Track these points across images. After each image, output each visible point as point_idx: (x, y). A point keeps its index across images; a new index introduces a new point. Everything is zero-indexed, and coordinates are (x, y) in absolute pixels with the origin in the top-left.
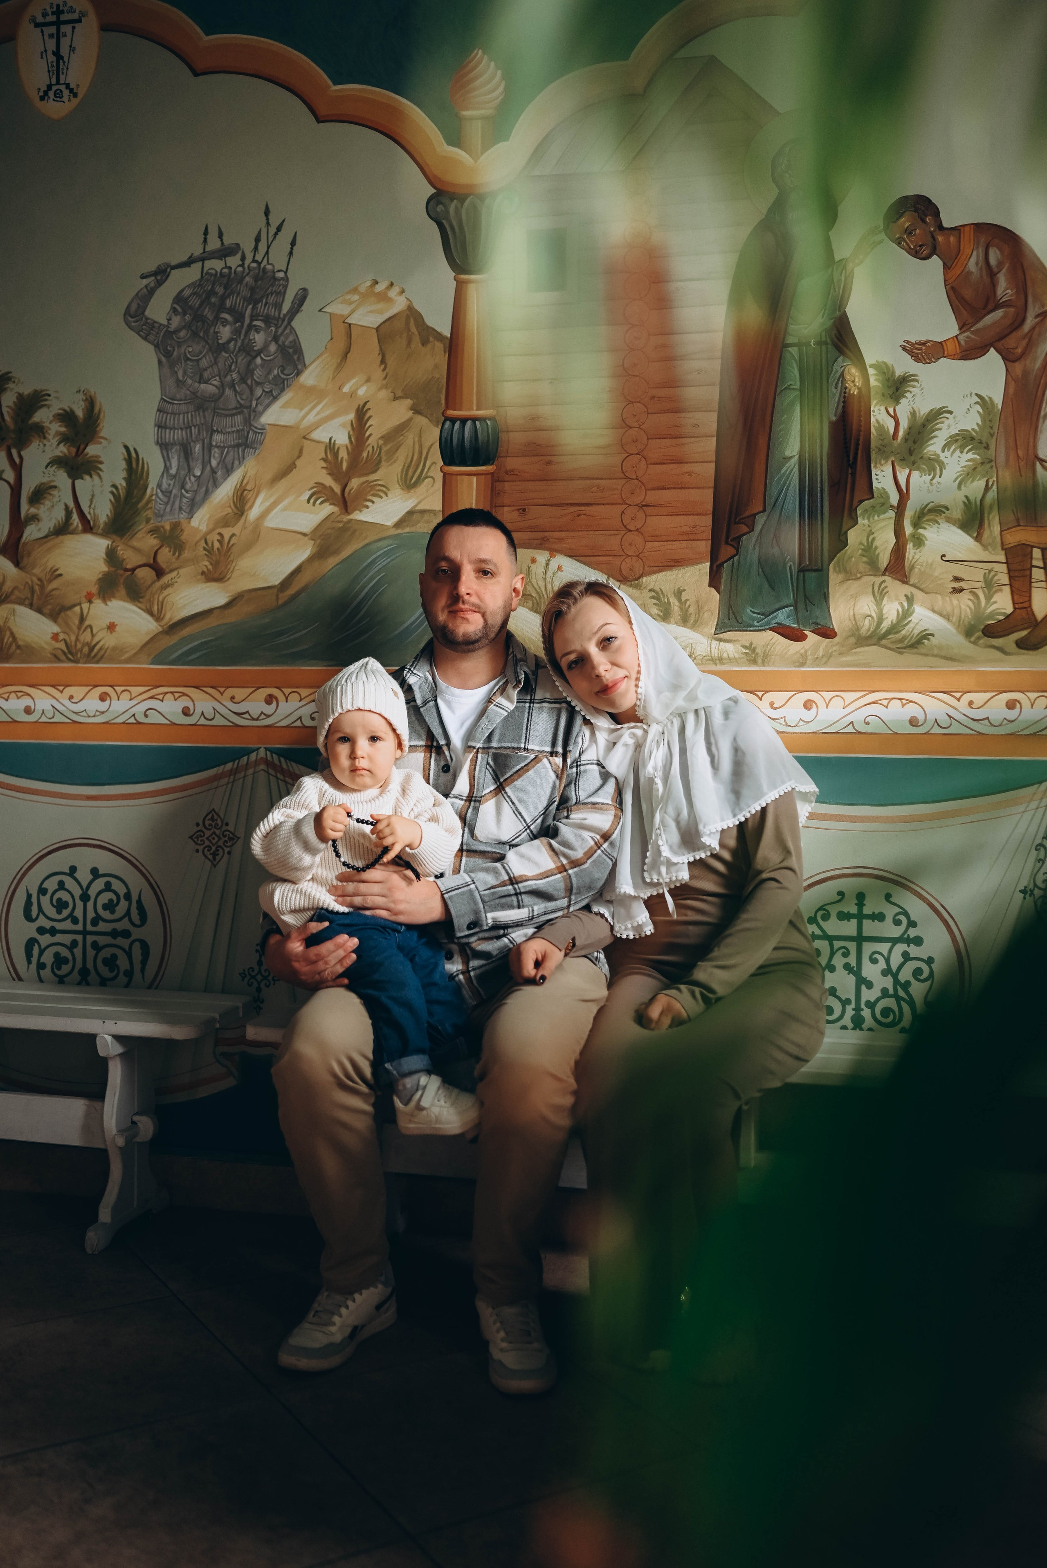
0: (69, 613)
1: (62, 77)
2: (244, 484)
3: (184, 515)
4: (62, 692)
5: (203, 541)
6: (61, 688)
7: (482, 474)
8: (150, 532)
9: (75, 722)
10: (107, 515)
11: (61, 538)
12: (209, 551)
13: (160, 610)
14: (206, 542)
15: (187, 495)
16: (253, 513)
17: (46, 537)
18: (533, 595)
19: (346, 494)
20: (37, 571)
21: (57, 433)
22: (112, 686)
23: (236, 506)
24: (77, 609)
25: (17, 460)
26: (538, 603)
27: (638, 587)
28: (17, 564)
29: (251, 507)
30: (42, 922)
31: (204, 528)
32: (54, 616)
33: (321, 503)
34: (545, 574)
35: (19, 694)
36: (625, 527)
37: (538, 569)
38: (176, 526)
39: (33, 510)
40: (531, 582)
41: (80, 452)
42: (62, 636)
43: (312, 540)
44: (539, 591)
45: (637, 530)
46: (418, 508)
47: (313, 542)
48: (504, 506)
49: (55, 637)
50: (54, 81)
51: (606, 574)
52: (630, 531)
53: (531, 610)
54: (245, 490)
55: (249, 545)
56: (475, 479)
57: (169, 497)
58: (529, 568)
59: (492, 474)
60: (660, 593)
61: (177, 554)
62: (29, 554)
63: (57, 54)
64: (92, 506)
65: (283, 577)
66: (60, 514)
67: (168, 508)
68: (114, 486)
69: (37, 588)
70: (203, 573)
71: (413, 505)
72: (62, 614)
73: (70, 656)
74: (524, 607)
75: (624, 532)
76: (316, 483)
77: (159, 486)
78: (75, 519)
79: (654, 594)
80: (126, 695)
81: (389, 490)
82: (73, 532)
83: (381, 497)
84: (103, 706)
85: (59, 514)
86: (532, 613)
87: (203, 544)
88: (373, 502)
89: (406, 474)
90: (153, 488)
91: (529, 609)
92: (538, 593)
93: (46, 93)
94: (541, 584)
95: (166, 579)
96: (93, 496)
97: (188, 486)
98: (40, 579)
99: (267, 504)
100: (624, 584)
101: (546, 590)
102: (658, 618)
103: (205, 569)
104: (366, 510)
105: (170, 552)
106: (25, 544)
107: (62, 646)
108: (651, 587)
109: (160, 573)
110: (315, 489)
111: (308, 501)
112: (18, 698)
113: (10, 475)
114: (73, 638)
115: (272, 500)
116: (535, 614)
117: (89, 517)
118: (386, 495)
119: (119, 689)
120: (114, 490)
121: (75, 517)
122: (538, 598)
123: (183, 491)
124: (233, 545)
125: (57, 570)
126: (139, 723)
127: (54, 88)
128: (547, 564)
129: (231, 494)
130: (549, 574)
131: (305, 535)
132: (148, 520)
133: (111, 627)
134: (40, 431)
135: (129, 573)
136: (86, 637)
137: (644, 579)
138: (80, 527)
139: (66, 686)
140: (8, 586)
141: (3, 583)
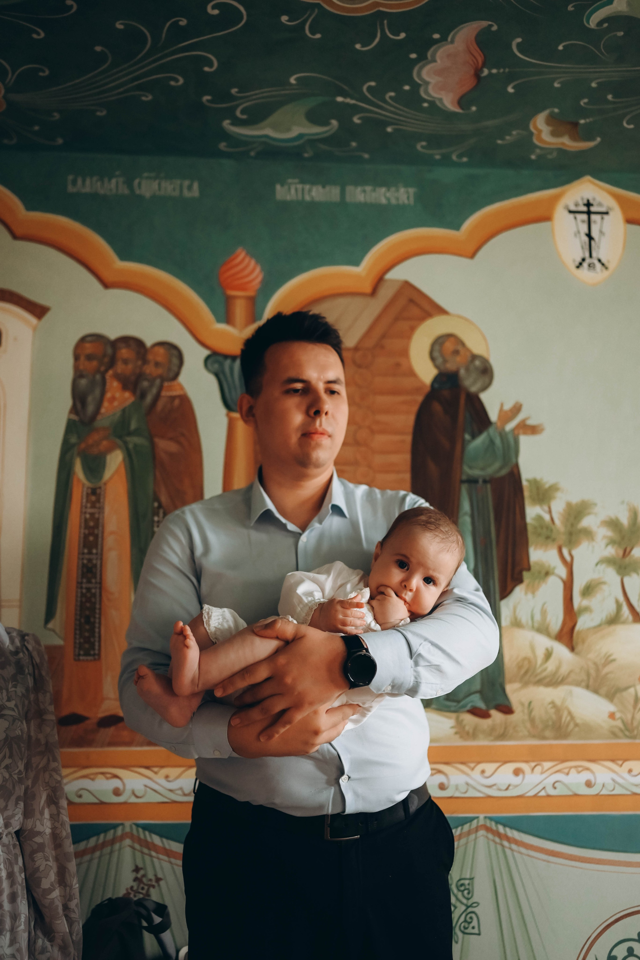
0: (625, 694)
1: (594, 254)
4: (621, 766)
6: (620, 762)
9: (635, 794)
11: (613, 628)
17: (600, 625)
20: (591, 656)
21: (605, 537)
24: (632, 690)
25: (568, 558)
28: (572, 649)
32: (610, 696)
35: (580, 769)
39: (585, 603)
41: (626, 553)
42: (618, 715)
49: (612, 716)
50: (587, 254)
62: (583, 642)
63: (589, 236)
69: (593, 671)
72: (618, 695)
73: (627, 733)
78: (626, 610)
82: (624, 622)
85: (610, 608)
93: (581, 264)
98: (595, 664)
106: (579, 632)
107: (619, 723)
112: (579, 772)
113: (562, 571)
114: (629, 716)
117: (638, 608)
125: (610, 656)
127: (588, 261)
134: (588, 534)
138: (631, 618)
139: (625, 760)
140: (564, 670)
141: (558, 668)
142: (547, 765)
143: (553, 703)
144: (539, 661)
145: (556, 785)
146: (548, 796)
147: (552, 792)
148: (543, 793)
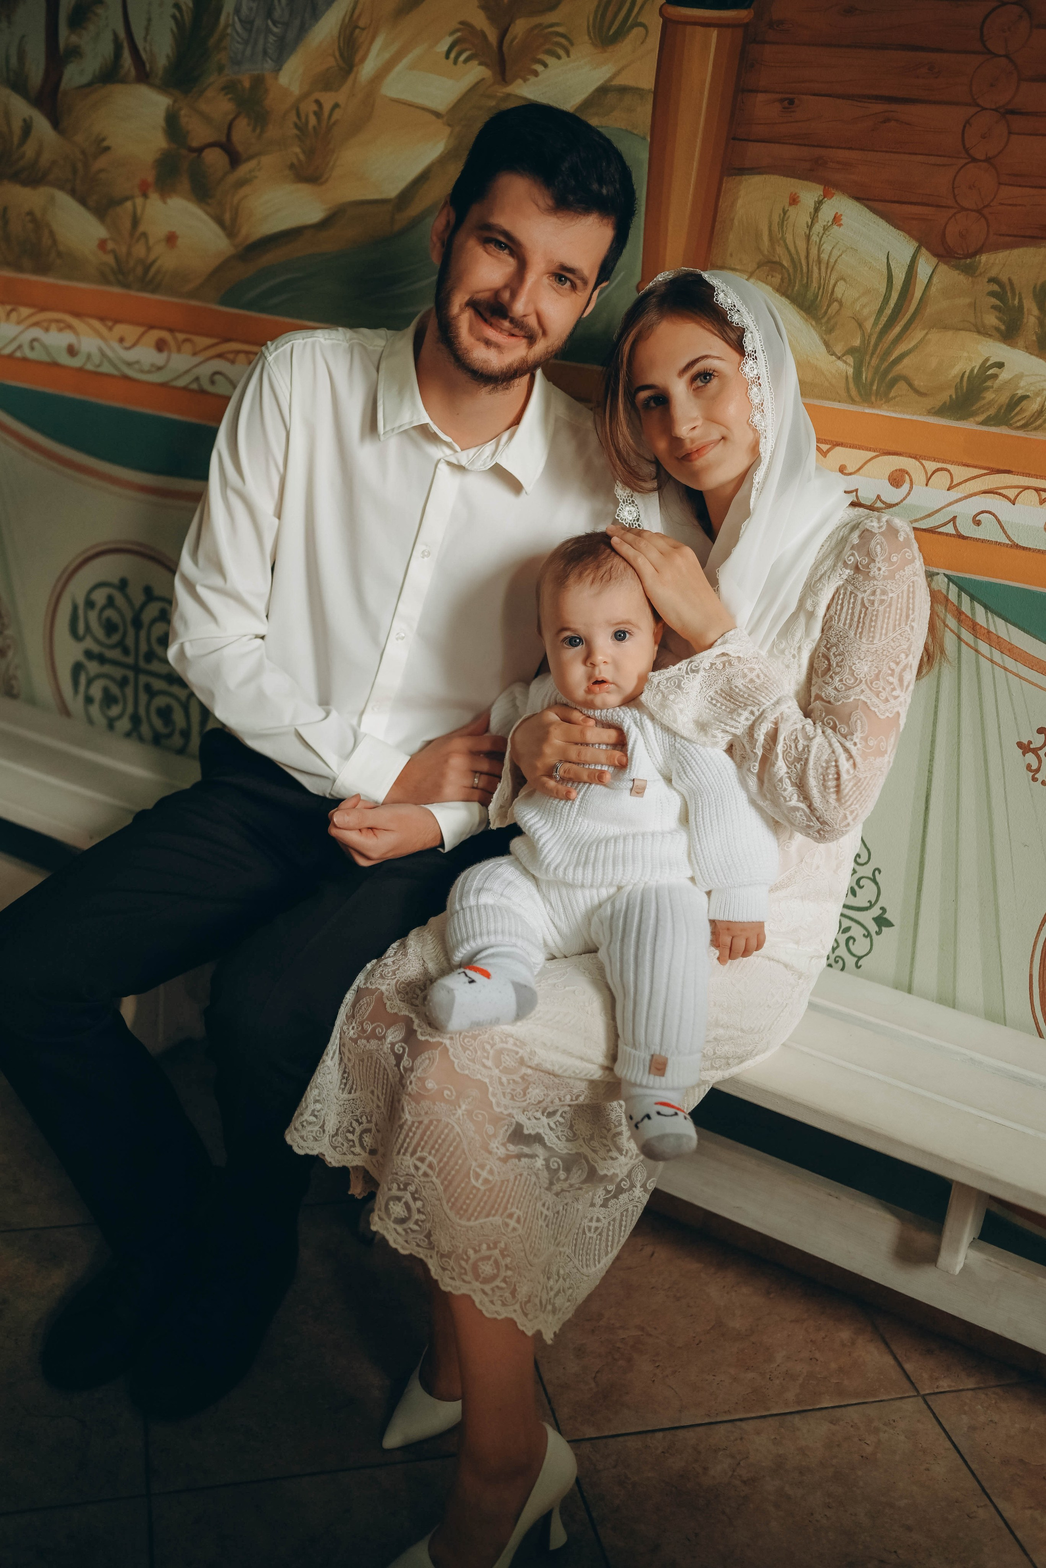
0: (119, 209)
2: (355, 16)
3: (269, 64)
4: (111, 330)
5: (294, 112)
6: (110, 324)
7: (728, 26)
8: (223, 89)
9: (126, 377)
10: (168, 56)
11: (108, 87)
12: (301, 128)
13: (234, 220)
14: (298, 115)
15: (275, 30)
16: (368, 68)
17: (89, 84)
18: (785, 263)
19: (505, 48)
20: (80, 138)
22: (171, 330)
23: (341, 55)
24: (129, 204)
26: (790, 280)
27: (970, 271)
28: (56, 124)
29: (363, 59)
30: (89, 643)
31: (296, 90)
32: (100, 213)
33: (466, 61)
34: (810, 227)
35: (62, 325)
36: (967, 151)
37: (800, 216)
38: (258, 82)
39: (74, 39)
40: (785, 241)
42: (110, 245)
43: (449, 125)
44: (795, 256)
45: (988, 160)
46: (616, 82)
47: (448, 130)
48: (757, 91)
49: (102, 244)
51: (917, 239)
52: (974, 160)
53: (778, 290)
54: (357, 27)
55: (358, 125)
56: (714, 34)
57: (250, 31)
58: (785, 212)
59: (746, 26)
60: (1008, 288)
61: (258, 131)
62: (70, 110)
64: (149, 38)
65: (402, 185)
66: (106, 48)
67: (248, 52)
68: (177, 6)
69: (80, 165)
70: (292, 166)
71: (608, 75)
72: (111, 211)
73: (120, 277)
74: (767, 284)
75: (963, 162)
76: (462, 23)
77: (237, 11)
78: (126, 56)
79: (995, 288)
80: (187, 347)
81: (572, 44)
82: (123, 81)
83: (559, 57)
84: (159, 359)
86: (777, 295)
87: (293, 117)
88: (545, 65)
89: (603, 16)
90: (228, 14)
91: (774, 288)
92: (792, 260)
94: (802, 245)
95: (243, 170)
96: (149, 20)
97: (277, 14)
98: (83, 152)
99: (387, 55)
100: (946, 263)
101: (807, 257)
102: (994, 333)
103: (295, 161)
104: (533, 79)
105: (249, 125)
106: (65, 93)
107: (110, 259)
108: (993, 273)
109: (235, 159)
110: (459, 34)
111: (447, 56)
112: (60, 330)
114: (124, 250)
115: (394, 48)
116: (783, 299)
117: (144, 56)
118: (568, 56)
119: (181, 336)
120: (178, 14)
121: (126, 54)
122: (791, 270)
123: (270, 22)
124: (334, 124)
125: (104, 140)
126: (203, 392)
128: (817, 210)
129: (335, 33)
130: (818, 228)
131: (437, 115)
132: (221, 69)
133: (171, 239)
135: (195, 155)
136: (139, 250)
137: (984, 258)
138: (133, 72)
139: (117, 321)
140: (46, 158)
141: (39, 153)
142: (25, 311)
143: (30, 213)
144: (16, 140)
145: (36, 344)
146: (25, 359)
147: (30, 354)
148: (18, 354)
